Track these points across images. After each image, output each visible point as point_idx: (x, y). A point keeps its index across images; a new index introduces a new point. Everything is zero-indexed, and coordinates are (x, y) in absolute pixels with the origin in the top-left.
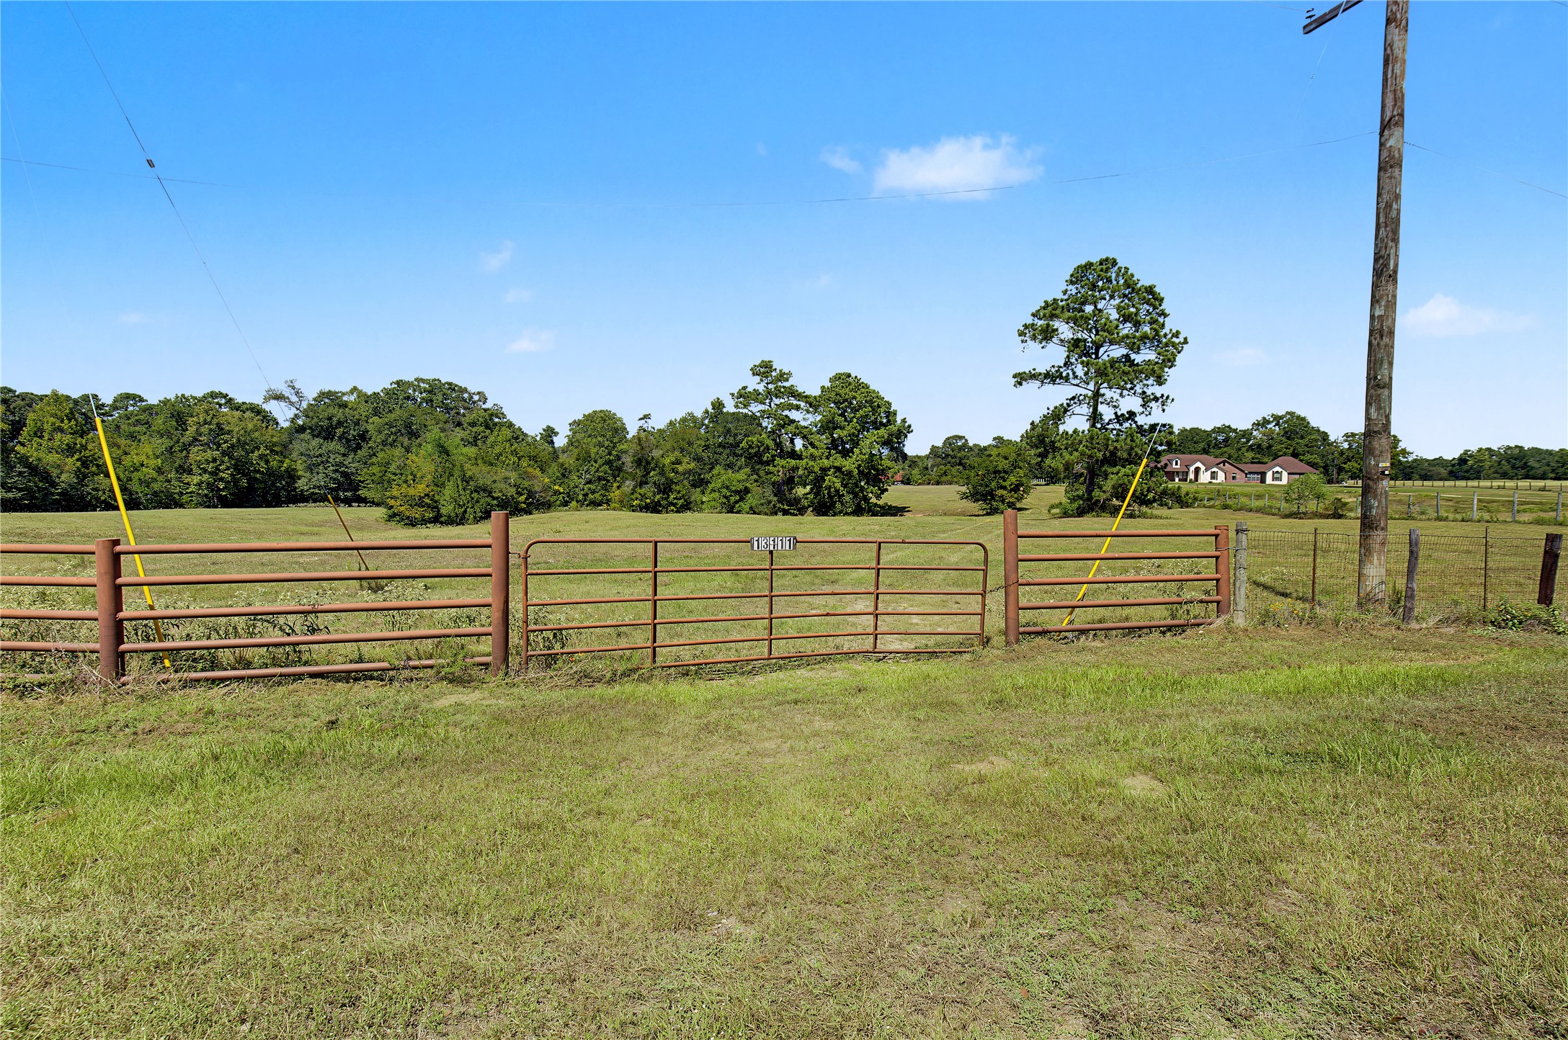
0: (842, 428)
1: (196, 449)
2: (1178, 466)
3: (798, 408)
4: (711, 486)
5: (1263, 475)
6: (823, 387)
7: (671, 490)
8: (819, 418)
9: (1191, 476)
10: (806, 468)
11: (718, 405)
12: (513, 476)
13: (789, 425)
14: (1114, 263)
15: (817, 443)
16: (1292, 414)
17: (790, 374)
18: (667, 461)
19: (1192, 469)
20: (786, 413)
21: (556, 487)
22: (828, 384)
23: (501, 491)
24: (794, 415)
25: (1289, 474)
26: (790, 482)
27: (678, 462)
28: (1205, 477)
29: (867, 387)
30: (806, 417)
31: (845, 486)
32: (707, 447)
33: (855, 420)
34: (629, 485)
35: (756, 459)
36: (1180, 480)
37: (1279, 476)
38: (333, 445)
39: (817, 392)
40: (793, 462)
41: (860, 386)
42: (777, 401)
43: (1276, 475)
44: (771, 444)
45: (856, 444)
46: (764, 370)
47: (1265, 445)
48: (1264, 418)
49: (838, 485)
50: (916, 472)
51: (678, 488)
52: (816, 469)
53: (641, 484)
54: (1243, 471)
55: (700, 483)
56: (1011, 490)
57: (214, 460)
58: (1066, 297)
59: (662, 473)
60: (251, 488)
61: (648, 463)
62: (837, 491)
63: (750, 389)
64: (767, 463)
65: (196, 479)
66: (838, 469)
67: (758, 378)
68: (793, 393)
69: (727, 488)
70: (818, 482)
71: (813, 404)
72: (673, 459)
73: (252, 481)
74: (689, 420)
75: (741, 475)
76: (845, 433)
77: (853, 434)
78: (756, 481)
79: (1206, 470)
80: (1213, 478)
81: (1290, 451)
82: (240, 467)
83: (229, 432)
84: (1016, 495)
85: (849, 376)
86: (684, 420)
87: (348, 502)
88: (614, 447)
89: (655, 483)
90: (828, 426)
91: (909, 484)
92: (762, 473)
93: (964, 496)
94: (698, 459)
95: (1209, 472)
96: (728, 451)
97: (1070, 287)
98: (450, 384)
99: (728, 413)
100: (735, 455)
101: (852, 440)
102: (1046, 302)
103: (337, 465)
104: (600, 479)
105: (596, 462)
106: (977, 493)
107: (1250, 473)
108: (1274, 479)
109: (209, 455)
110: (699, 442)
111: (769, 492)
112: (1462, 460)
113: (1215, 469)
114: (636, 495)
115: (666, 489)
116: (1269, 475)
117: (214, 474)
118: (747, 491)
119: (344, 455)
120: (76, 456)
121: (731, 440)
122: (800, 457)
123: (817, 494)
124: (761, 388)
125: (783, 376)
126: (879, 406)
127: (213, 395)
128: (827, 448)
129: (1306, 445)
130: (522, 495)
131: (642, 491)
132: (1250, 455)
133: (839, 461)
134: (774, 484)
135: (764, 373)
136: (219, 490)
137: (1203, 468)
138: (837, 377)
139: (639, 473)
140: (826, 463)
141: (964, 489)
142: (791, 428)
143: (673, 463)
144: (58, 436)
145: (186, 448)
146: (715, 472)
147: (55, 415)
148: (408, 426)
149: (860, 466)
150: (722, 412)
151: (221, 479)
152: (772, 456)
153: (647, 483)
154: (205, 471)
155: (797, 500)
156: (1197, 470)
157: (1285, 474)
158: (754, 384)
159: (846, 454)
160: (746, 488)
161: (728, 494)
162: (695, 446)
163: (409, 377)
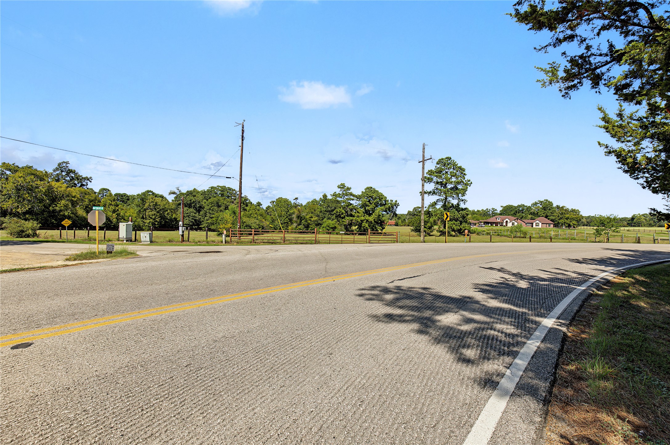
0: (369, 206)
1: (148, 211)
2: (500, 220)
3: (353, 200)
4: (323, 226)
5: (532, 224)
6: (362, 192)
7: (309, 227)
8: (361, 202)
9: (504, 224)
10: (356, 220)
11: (325, 196)
12: (258, 222)
13: (350, 205)
14: (451, 159)
15: (359, 212)
16: (547, 200)
17: (350, 188)
18: (308, 217)
19: (505, 221)
20: (349, 201)
21: (271, 226)
22: (364, 191)
23: (254, 227)
24: (352, 202)
25: (542, 224)
26: (351, 225)
27: (312, 217)
28: (510, 225)
29: (378, 192)
30: (356, 202)
31: (369, 226)
32: (321, 212)
33: (373, 203)
34: (295, 225)
35: (339, 216)
36: (500, 226)
37: (539, 225)
38: (192, 210)
39: (360, 194)
40: (351, 218)
41: (375, 191)
42: (346, 197)
43: (537, 224)
44: (344, 211)
45: (373, 212)
46: (342, 186)
47: (536, 212)
48: (536, 202)
49: (367, 226)
50: (400, 221)
51: (311, 226)
52: (359, 220)
53: (299, 225)
54: (525, 223)
55: (318, 225)
56: (428, 228)
57: (154, 215)
58: (436, 168)
59: (306, 221)
60: (165, 225)
61: (301, 217)
62: (367, 228)
63: (337, 193)
64: (343, 218)
65: (148, 221)
66: (367, 221)
67: (340, 189)
68: (351, 194)
69: (328, 226)
70: (360, 226)
71: (358, 198)
72: (310, 216)
73: (166, 222)
74: (314, 202)
75: (334, 222)
76: (370, 208)
77: (373, 208)
78: (339, 224)
79: (510, 222)
80: (513, 225)
81: (545, 215)
82: (162, 217)
83: (159, 205)
84: (430, 230)
85: (372, 188)
86: (312, 202)
87: (196, 230)
88: (288, 211)
89: (304, 225)
90: (364, 206)
91: (397, 226)
92: (341, 221)
93: (412, 230)
94: (318, 216)
95: (511, 223)
96: (328, 213)
97: (438, 165)
98: (229, 188)
99: (329, 199)
100: (331, 214)
101: (372, 210)
102: (429, 170)
103: (193, 217)
104: (285, 223)
105: (284, 217)
106: (417, 229)
107: (527, 223)
108: (536, 225)
109: (153, 213)
110: (318, 210)
111: (343, 227)
112: (633, 219)
113: (514, 222)
114: (297, 228)
115: (307, 227)
116: (534, 224)
117: (154, 219)
118: (335, 228)
119: (195, 213)
120: (116, 213)
121: (330, 209)
122: (354, 216)
123: (360, 229)
124: (341, 193)
125: (349, 189)
126: (382, 198)
127: (148, 191)
128: (364, 213)
129: (551, 213)
130: (260, 228)
131: (299, 227)
132: (530, 216)
133: (367, 217)
134: (345, 225)
135: (342, 188)
136: (156, 225)
137: (509, 221)
138: (368, 188)
139: (299, 221)
140: (363, 218)
141: (412, 228)
142: (351, 207)
143: (310, 218)
144: (111, 207)
145: (145, 210)
146: (324, 221)
147: (110, 200)
148: (217, 203)
149: (375, 219)
150: (326, 199)
151: (156, 221)
152: (345, 216)
153: (301, 224)
154: (151, 218)
155: (352, 231)
156: (507, 221)
157: (540, 224)
158: (338, 191)
159: (370, 215)
160: (335, 226)
161: (329, 229)
162: (317, 211)
163: (215, 186)
